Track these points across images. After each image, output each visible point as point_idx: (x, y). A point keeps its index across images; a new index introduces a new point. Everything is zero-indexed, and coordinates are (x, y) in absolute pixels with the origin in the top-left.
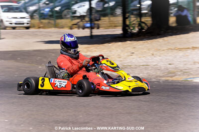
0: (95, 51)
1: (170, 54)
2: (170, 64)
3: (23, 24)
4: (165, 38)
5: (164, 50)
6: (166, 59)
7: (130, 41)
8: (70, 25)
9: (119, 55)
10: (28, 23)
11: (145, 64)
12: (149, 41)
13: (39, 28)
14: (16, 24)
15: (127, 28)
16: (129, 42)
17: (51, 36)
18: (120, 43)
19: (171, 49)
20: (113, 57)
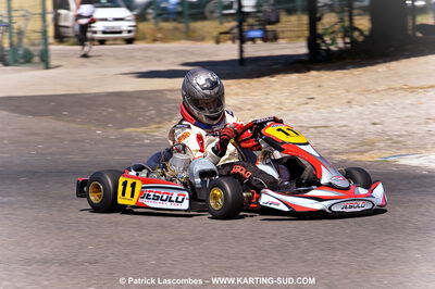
0: (237, 94)
1: (386, 101)
2: (374, 124)
3: (120, 32)
4: (394, 64)
5: (378, 91)
6: (372, 113)
7: (318, 70)
8: (215, 33)
9: (281, 103)
10: (129, 32)
11: (323, 123)
12: (356, 71)
13: (155, 40)
14: (104, 32)
15: (319, 42)
16: (314, 73)
17: (159, 60)
18: (294, 76)
19: (395, 89)
20: (266, 107)
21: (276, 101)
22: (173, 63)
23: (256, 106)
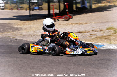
0: (26, 25)
9: (37, 27)
10: (3, 7)
13: (10, 9)
17: (8, 15)
19: (67, 24)
20: (33, 28)
21: (36, 27)
22: (11, 16)
23: (31, 28)
